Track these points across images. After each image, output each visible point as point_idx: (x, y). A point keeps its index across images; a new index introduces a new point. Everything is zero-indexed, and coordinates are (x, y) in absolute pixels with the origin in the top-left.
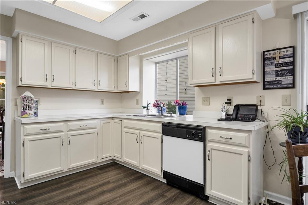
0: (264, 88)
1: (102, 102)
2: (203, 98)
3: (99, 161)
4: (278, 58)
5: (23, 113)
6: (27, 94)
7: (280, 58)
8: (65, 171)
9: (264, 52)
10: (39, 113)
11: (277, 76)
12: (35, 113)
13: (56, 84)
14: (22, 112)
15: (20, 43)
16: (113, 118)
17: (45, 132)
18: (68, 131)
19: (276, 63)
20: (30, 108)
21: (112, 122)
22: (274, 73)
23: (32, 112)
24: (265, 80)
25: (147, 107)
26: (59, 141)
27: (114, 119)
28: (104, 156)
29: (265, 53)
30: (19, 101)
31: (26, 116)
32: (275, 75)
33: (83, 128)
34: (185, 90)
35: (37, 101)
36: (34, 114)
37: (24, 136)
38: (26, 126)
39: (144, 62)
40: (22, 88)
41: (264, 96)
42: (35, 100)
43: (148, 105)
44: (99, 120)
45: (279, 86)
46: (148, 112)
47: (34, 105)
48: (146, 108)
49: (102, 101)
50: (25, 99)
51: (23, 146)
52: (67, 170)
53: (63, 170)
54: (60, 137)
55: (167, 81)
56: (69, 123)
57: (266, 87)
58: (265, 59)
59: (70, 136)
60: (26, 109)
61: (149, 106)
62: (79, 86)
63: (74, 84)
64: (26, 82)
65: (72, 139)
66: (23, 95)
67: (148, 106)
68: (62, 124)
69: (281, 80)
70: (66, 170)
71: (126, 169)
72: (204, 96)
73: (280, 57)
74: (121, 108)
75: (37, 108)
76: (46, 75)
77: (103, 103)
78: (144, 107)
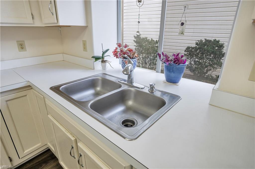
25: (103, 57)
34: (182, 24)
43: (104, 53)
46: (104, 68)
48: (101, 60)
49: (21, 45)
55: (141, 3)
61: (106, 54)
67: (103, 55)
74: (63, 53)
77: (22, 48)
78: (97, 58)
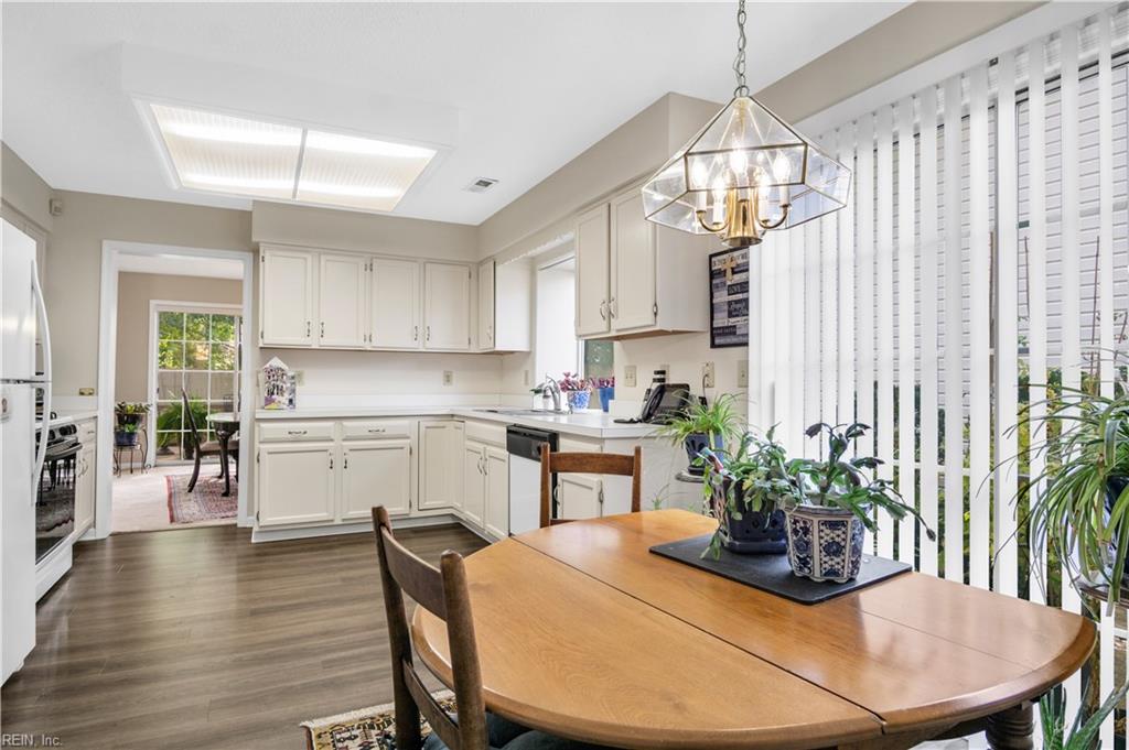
0: (713, 345)
1: (448, 379)
2: (626, 367)
3: (415, 513)
4: (729, 272)
5: (269, 401)
6: (276, 362)
7: (734, 273)
8: (335, 523)
9: (711, 256)
10: (297, 402)
11: (730, 315)
12: (291, 401)
13: (330, 341)
14: (266, 399)
15: (261, 263)
16: (453, 416)
17: (296, 438)
18: (344, 440)
19: (729, 283)
20: (281, 391)
21: (451, 425)
22: (726, 307)
23: (284, 399)
24: (715, 326)
26: (323, 458)
27: (456, 418)
28: (428, 504)
29: (713, 259)
30: (263, 376)
31: (273, 406)
32: (726, 313)
33: (376, 435)
35: (293, 378)
36: (287, 402)
37: (261, 442)
38: (263, 425)
39: (540, 274)
40: (268, 351)
41: (713, 364)
42: (291, 374)
44: (415, 421)
45: (734, 340)
47: (289, 385)
49: (448, 376)
50: (271, 373)
51: (258, 461)
52: (341, 523)
53: (332, 521)
54: (326, 451)
56: (347, 423)
57: (717, 341)
58: (713, 275)
59: (347, 451)
60: (273, 393)
62: (380, 342)
63: (368, 339)
64: (271, 339)
65: (351, 457)
66: (268, 365)
68: (330, 424)
69: (735, 326)
70: (338, 521)
71: (478, 541)
72: (627, 364)
73: (733, 269)
74: (500, 394)
75: (293, 391)
76: (309, 323)
77: (448, 381)
78: (537, 392)
